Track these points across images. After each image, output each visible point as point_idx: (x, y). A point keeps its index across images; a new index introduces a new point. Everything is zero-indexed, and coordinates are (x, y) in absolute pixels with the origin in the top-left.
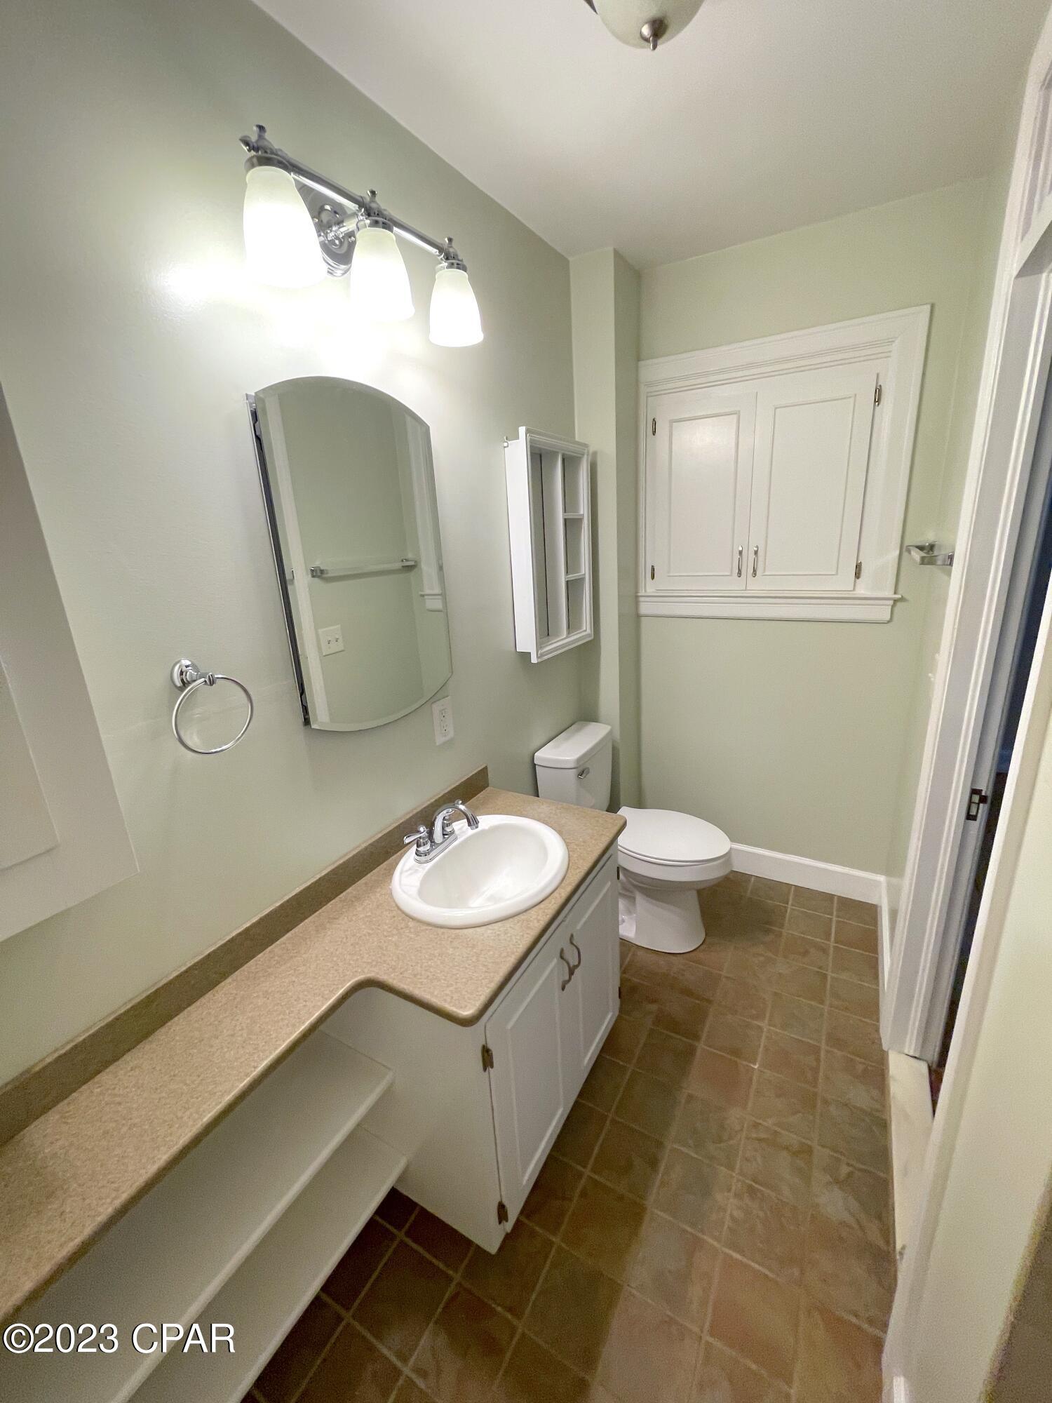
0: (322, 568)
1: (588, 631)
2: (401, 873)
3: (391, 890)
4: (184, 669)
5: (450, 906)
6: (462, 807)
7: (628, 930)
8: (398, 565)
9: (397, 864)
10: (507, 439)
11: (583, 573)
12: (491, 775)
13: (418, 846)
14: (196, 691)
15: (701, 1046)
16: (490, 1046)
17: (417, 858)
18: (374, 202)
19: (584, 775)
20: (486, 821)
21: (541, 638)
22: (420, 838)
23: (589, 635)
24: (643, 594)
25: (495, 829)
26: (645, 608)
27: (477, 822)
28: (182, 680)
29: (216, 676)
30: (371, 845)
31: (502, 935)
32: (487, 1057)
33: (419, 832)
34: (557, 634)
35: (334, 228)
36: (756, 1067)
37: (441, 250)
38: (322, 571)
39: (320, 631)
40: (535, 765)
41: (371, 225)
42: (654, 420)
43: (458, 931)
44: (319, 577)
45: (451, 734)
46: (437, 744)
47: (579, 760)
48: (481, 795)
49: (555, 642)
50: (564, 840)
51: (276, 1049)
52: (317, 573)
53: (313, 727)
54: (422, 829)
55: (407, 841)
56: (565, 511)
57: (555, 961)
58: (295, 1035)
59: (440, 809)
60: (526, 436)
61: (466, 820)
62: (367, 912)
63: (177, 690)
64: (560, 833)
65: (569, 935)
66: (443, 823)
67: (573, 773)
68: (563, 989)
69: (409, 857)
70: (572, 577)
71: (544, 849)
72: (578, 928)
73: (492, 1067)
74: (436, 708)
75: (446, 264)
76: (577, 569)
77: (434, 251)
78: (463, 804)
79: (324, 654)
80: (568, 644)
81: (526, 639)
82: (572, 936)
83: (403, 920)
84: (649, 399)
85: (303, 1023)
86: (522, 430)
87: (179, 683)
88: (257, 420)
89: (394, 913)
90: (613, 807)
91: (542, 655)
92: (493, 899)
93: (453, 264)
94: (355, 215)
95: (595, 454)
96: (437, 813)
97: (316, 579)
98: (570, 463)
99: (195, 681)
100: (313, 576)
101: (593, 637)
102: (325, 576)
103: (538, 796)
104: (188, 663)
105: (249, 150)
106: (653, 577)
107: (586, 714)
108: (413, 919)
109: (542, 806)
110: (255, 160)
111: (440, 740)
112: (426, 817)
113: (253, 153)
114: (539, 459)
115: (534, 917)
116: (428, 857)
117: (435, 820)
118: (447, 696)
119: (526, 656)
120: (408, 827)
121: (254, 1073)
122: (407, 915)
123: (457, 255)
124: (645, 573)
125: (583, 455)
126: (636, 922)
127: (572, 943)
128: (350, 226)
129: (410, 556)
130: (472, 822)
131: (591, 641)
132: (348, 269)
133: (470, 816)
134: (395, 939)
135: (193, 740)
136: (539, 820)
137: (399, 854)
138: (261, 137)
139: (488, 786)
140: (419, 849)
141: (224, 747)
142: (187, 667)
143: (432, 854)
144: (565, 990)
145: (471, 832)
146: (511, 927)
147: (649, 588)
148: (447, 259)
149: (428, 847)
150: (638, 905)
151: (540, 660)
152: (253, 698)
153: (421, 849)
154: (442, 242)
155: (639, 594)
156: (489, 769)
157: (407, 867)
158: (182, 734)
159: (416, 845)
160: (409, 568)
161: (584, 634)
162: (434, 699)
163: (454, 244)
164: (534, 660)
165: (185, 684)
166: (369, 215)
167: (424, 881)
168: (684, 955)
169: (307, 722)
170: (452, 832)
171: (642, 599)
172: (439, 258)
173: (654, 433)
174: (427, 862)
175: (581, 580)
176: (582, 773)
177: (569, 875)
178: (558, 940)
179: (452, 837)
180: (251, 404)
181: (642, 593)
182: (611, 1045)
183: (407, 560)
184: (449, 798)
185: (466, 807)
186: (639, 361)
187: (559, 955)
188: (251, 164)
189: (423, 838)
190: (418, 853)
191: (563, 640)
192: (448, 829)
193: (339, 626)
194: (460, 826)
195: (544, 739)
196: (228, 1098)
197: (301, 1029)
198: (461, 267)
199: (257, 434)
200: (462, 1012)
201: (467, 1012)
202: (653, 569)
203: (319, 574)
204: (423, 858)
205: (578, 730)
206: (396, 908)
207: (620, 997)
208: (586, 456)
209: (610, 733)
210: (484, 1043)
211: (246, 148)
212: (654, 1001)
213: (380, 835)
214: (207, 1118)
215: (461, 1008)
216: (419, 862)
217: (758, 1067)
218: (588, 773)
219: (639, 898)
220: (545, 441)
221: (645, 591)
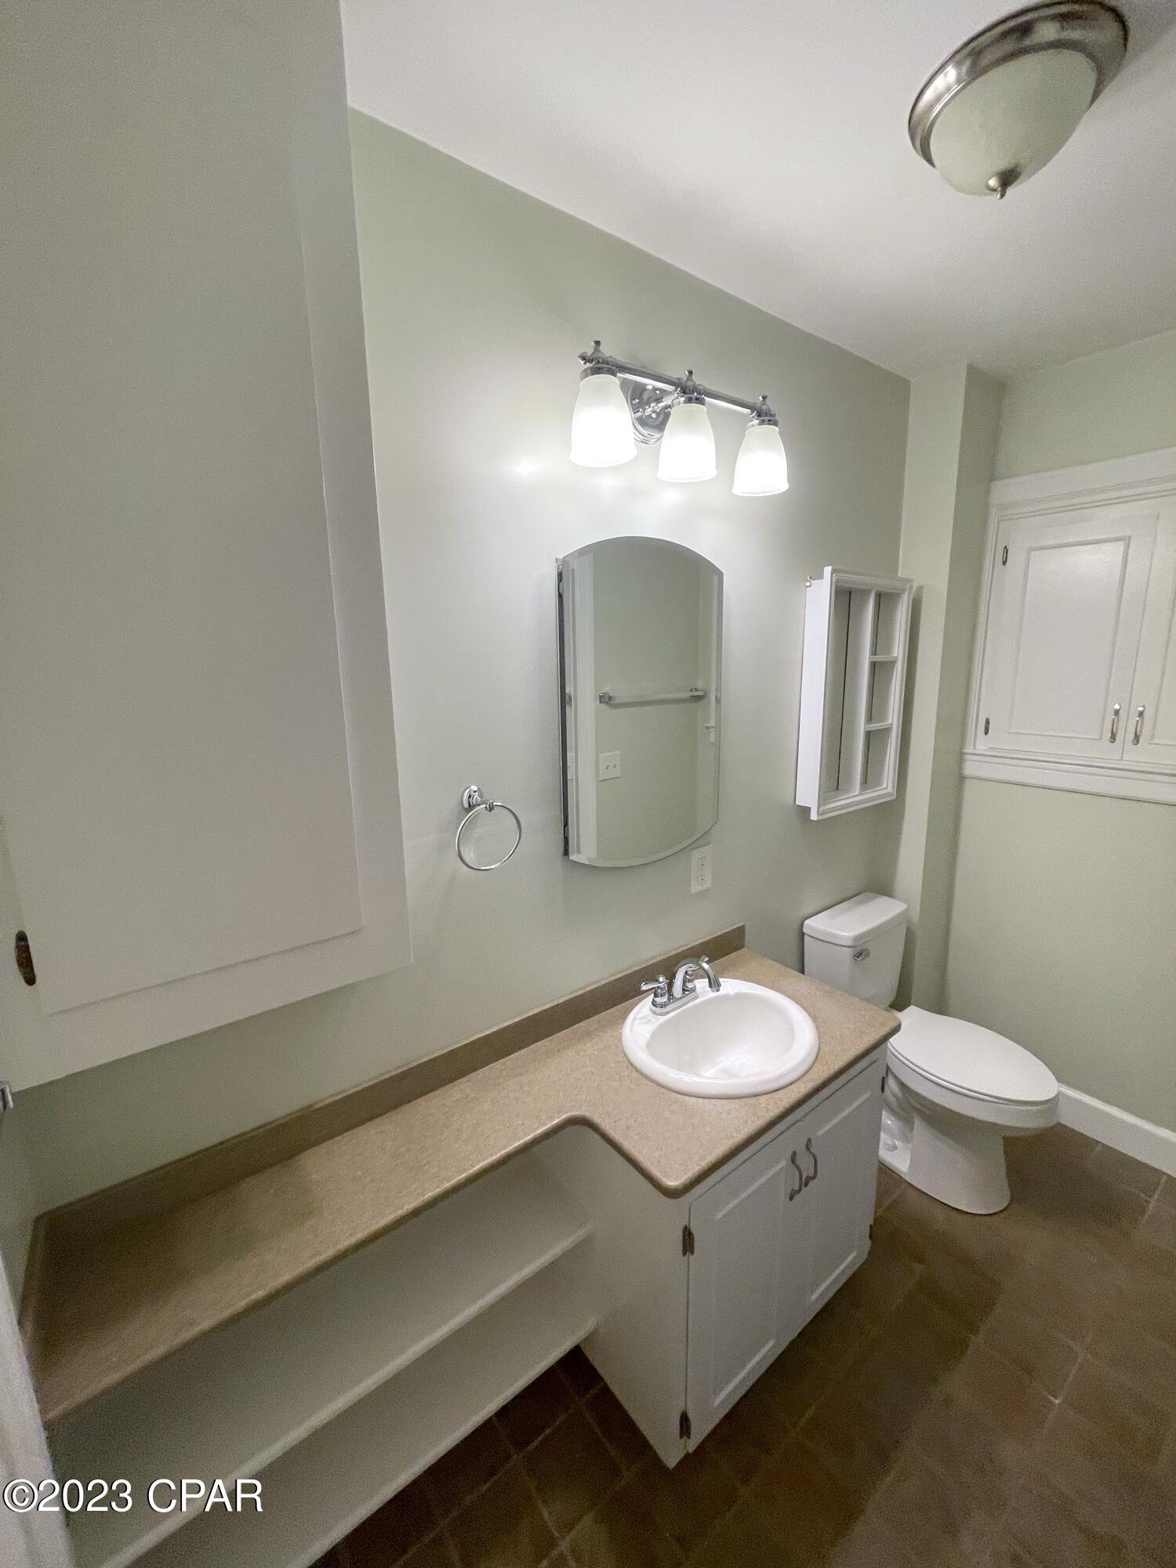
0: (611, 695)
1: (890, 789)
2: (635, 1019)
3: (621, 1034)
4: (472, 794)
5: (680, 1067)
6: (706, 966)
7: (900, 1160)
8: (687, 695)
9: (632, 1009)
10: (810, 578)
11: (890, 722)
12: (748, 937)
13: (656, 996)
14: (478, 814)
15: (978, 1341)
16: (693, 1229)
17: (654, 1008)
18: (691, 380)
19: (861, 958)
20: (730, 986)
21: (826, 793)
22: (658, 987)
23: (889, 794)
24: (970, 751)
25: (739, 997)
26: (970, 769)
27: (719, 985)
28: (469, 802)
29: (495, 804)
30: (610, 983)
31: (724, 1114)
32: (688, 1241)
33: (657, 981)
34: (848, 791)
35: (652, 405)
36: (1057, 1402)
37: (752, 408)
38: (610, 698)
39: (601, 756)
40: (804, 933)
41: (685, 402)
42: (1006, 547)
43: (679, 1096)
44: (606, 703)
45: (708, 884)
46: (693, 892)
47: (857, 938)
48: (733, 955)
49: (843, 799)
50: (818, 1029)
51: (492, 1156)
52: (605, 699)
53: (570, 858)
54: (661, 979)
55: (644, 988)
56: (874, 652)
57: (783, 1164)
58: (511, 1148)
59: (683, 962)
60: (832, 575)
61: (707, 980)
62: (594, 1050)
63: (463, 811)
64: (814, 1019)
65: (806, 1140)
66: (684, 977)
67: (847, 953)
68: (791, 1198)
69: (644, 1007)
70: (874, 726)
71: (791, 1033)
72: (820, 1133)
73: (692, 1253)
74: (696, 855)
75: (758, 421)
76: (883, 717)
77: (746, 411)
78: (708, 962)
79: (601, 779)
80: (859, 803)
81: (808, 792)
82: (809, 1140)
83: (627, 1068)
84: (1001, 523)
85: (519, 1140)
86: (828, 570)
87: (466, 806)
88: (561, 580)
89: (620, 1059)
90: (899, 1003)
91: (824, 813)
92: (726, 1072)
93: (764, 421)
94: (670, 393)
95: (920, 589)
96: (679, 966)
97: (603, 705)
98: (885, 601)
99: (479, 805)
100: (601, 702)
101: (895, 797)
102: (612, 702)
103: (802, 971)
104: (476, 789)
105: (585, 363)
106: (986, 732)
107: (880, 885)
108: (637, 1070)
109: (802, 984)
110: (589, 371)
111: (695, 888)
112: (668, 968)
113: (588, 365)
114: (845, 600)
115: (763, 1105)
116: (664, 1010)
117: (676, 972)
118: (708, 845)
119: (805, 811)
120: (648, 973)
121: (471, 1171)
122: (632, 1065)
123: (769, 411)
124: (974, 727)
125: (904, 591)
126: (912, 1153)
127: (808, 1149)
128: (667, 401)
129: (700, 684)
130: (714, 984)
131: (891, 801)
132: (662, 437)
133: (712, 976)
134: (614, 1085)
135: (469, 856)
136: (790, 997)
137: (637, 998)
138: (596, 350)
139: (742, 946)
140: (656, 999)
141: (493, 867)
142: (475, 792)
143: (668, 1008)
144: (794, 1200)
145: (712, 994)
146: (735, 1108)
147: (979, 744)
148: (759, 416)
149: (665, 999)
150: (915, 1132)
151: (821, 818)
152: (522, 827)
153: (658, 1000)
154: (755, 401)
155: (966, 751)
156: (747, 930)
157: (640, 1016)
158: (462, 849)
159: (653, 995)
160: (698, 698)
161: (882, 792)
162: (694, 846)
163: (768, 401)
164: (814, 816)
165: (471, 807)
166: (684, 392)
167: (654, 1034)
168: (977, 1218)
169: (566, 852)
170: (693, 990)
171: (968, 757)
172: (751, 416)
173: (1004, 563)
174: (662, 1014)
175: (887, 731)
176: (860, 953)
177: (815, 1069)
178: (791, 1139)
179: (692, 995)
180: (558, 566)
181: (969, 749)
182: (850, 1292)
183: (696, 690)
184: (693, 954)
185: (710, 967)
186: (992, 480)
187: (789, 1158)
188: (586, 374)
189: (662, 989)
190: (654, 1003)
191: (855, 797)
192: (690, 985)
193: (618, 752)
194: (701, 984)
195: (820, 905)
196: (447, 1185)
197: (516, 1145)
198: (773, 422)
199: (561, 591)
200: (666, 1181)
201: (672, 1182)
202: (987, 722)
203: (607, 700)
204: (658, 1010)
205: (861, 903)
206: (623, 1055)
207: (871, 1237)
208: (907, 593)
209: (906, 912)
210: (687, 1224)
211: (582, 362)
212: (921, 1260)
213: (620, 975)
214: (429, 1195)
215: (666, 1176)
216: (654, 1013)
217: (1060, 1404)
218: (868, 955)
219: (918, 1123)
220: (853, 579)
221: (974, 748)
